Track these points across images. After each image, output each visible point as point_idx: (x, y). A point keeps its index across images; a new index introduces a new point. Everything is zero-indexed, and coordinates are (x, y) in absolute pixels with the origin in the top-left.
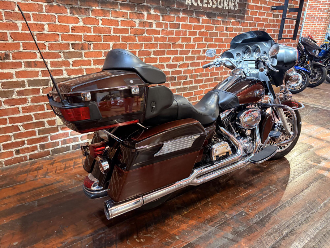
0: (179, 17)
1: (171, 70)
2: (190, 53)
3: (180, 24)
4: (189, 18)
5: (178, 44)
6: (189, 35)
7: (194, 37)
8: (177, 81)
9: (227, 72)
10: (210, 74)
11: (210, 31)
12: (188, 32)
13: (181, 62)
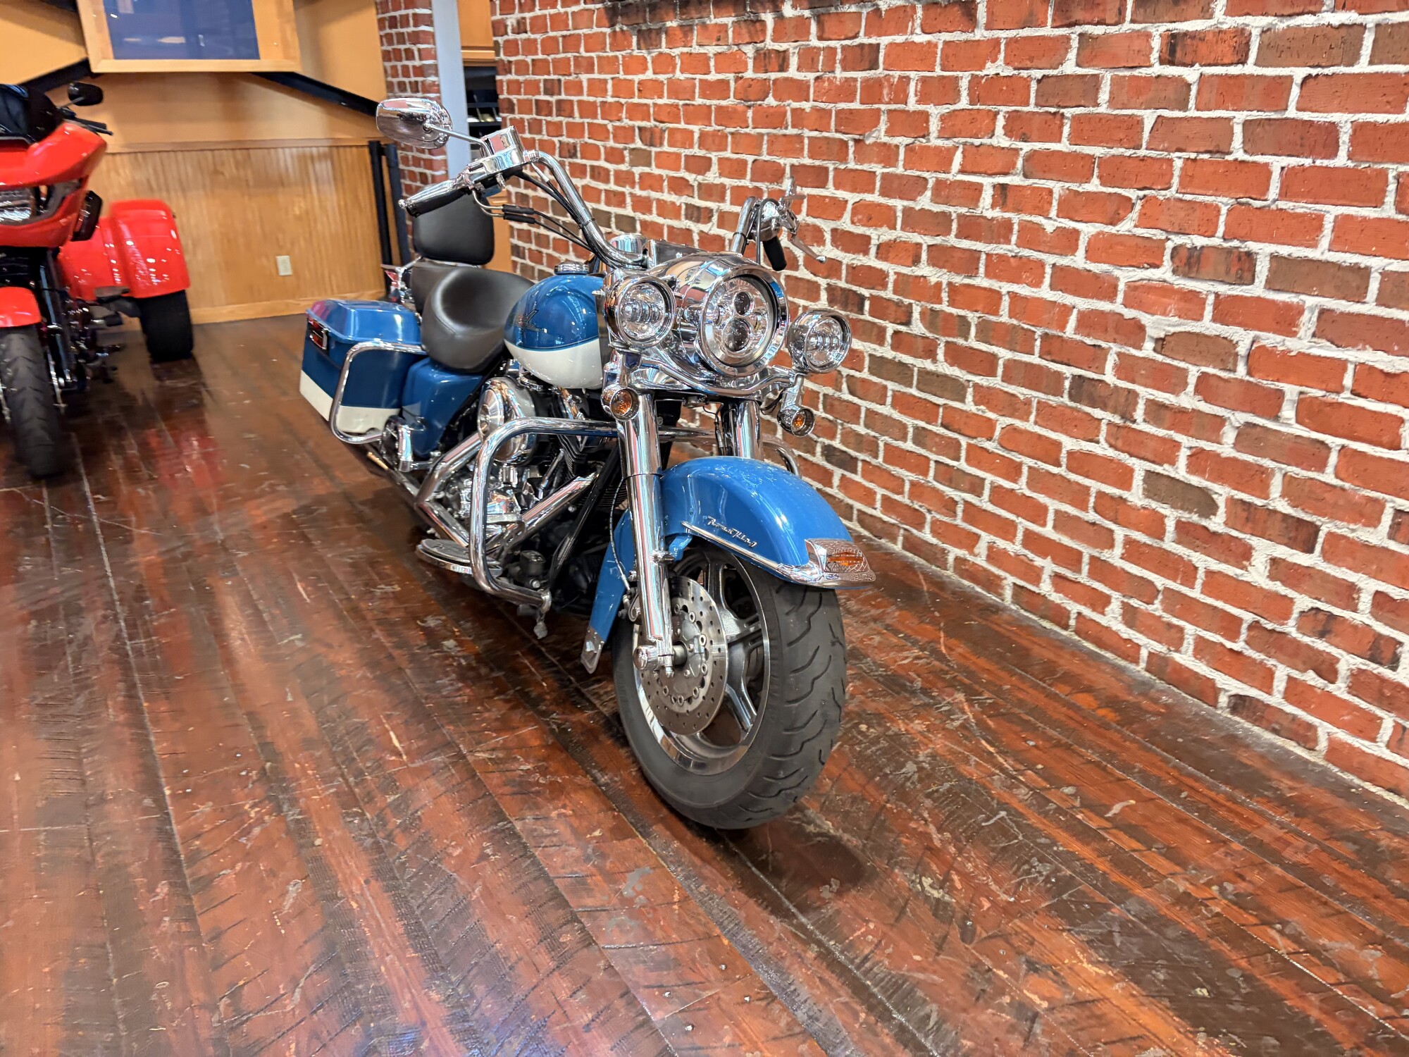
0: (878, 10)
1: (846, 258)
2: (928, 193)
3: (882, 47)
4: (920, 12)
5: (875, 143)
6: (919, 102)
7: (945, 109)
8: (870, 319)
9: (1185, 371)
10: (1038, 343)
11: (1038, 74)
12: (912, 84)
13: (885, 229)
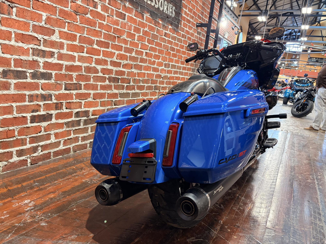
0: (125, 6)
1: (115, 69)
2: (134, 52)
3: (126, 15)
4: (134, 10)
5: (123, 39)
6: (133, 31)
7: (138, 35)
8: (121, 84)
9: (164, 81)
10: (150, 81)
11: (152, 33)
12: (133, 27)
13: (125, 61)
